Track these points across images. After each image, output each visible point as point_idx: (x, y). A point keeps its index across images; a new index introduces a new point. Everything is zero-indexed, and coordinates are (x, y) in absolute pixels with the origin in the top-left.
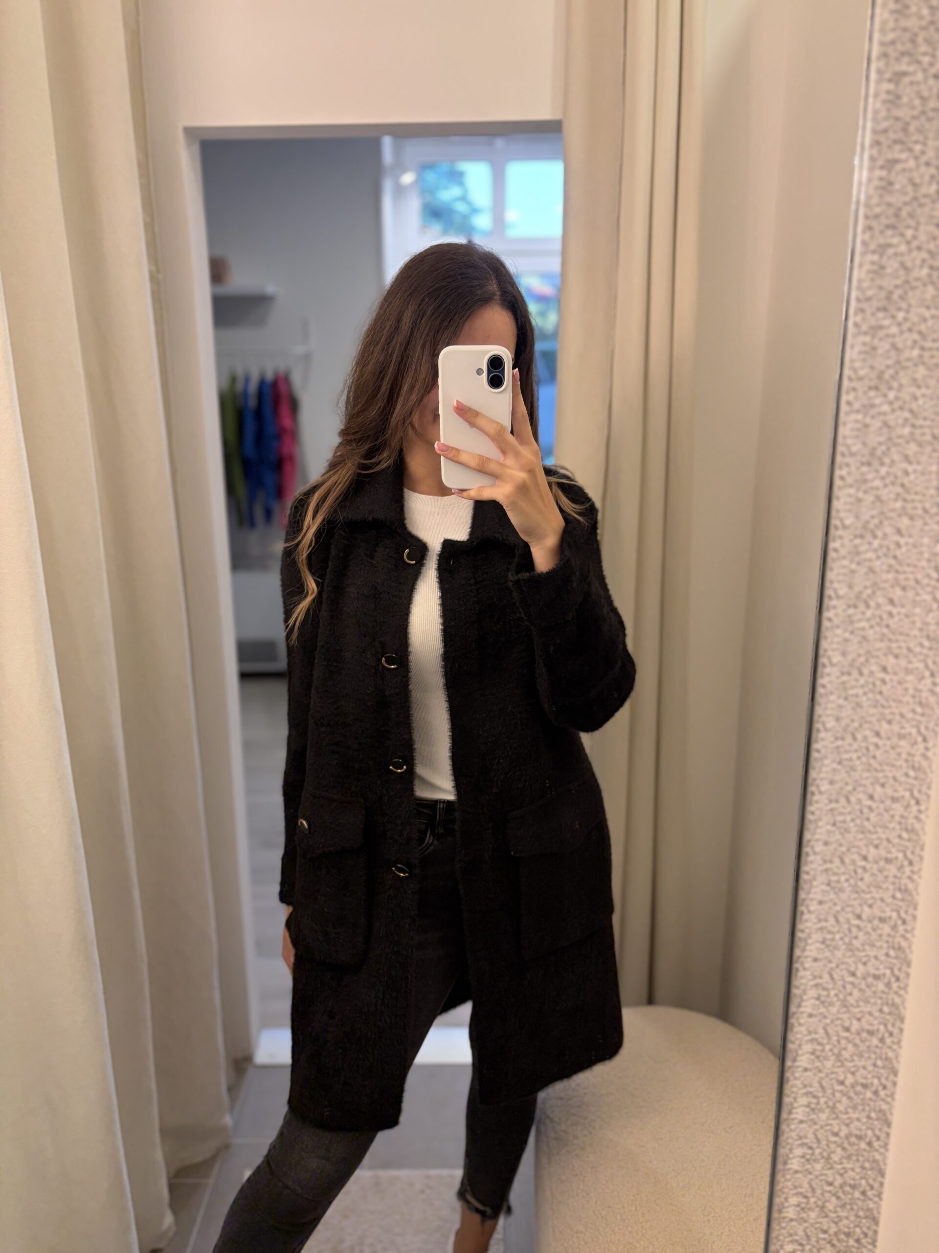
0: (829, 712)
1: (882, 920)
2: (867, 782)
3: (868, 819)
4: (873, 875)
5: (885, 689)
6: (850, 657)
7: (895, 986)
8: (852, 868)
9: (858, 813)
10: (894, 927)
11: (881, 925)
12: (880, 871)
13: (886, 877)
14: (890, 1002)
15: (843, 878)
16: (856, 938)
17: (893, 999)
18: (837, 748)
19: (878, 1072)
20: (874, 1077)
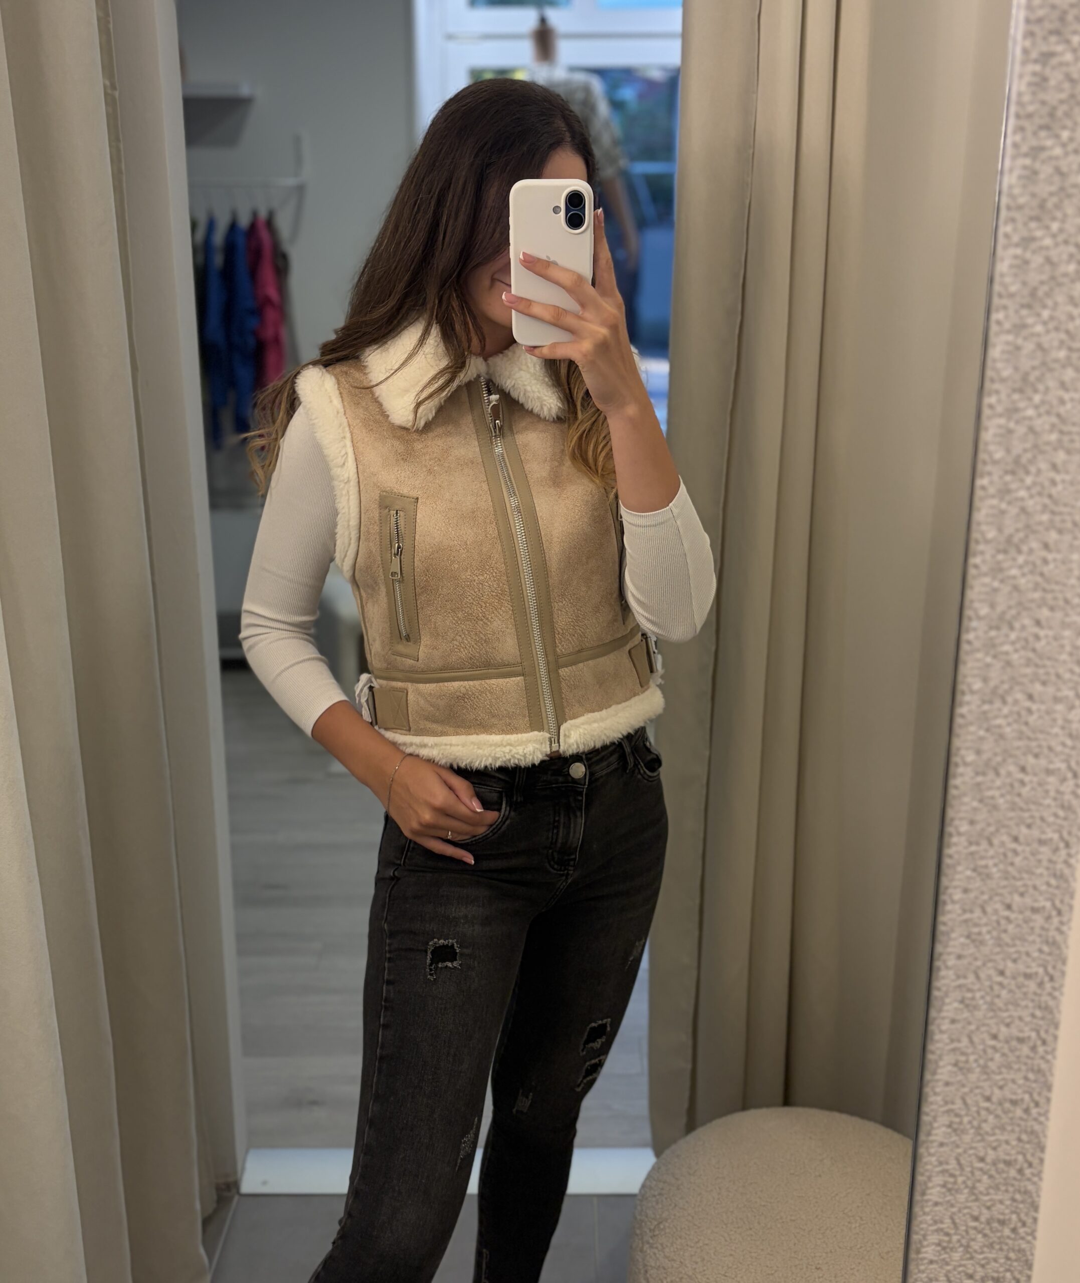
2: (1011, 825)
3: (1012, 864)
4: (1018, 925)
5: (1032, 719)
6: (992, 684)
8: (994, 918)
9: (995, 924)
12: (1026, 921)
13: (1032, 929)
15: (984, 930)
18: (979, 784)
19: (1017, 1207)
20: (1013, 1212)
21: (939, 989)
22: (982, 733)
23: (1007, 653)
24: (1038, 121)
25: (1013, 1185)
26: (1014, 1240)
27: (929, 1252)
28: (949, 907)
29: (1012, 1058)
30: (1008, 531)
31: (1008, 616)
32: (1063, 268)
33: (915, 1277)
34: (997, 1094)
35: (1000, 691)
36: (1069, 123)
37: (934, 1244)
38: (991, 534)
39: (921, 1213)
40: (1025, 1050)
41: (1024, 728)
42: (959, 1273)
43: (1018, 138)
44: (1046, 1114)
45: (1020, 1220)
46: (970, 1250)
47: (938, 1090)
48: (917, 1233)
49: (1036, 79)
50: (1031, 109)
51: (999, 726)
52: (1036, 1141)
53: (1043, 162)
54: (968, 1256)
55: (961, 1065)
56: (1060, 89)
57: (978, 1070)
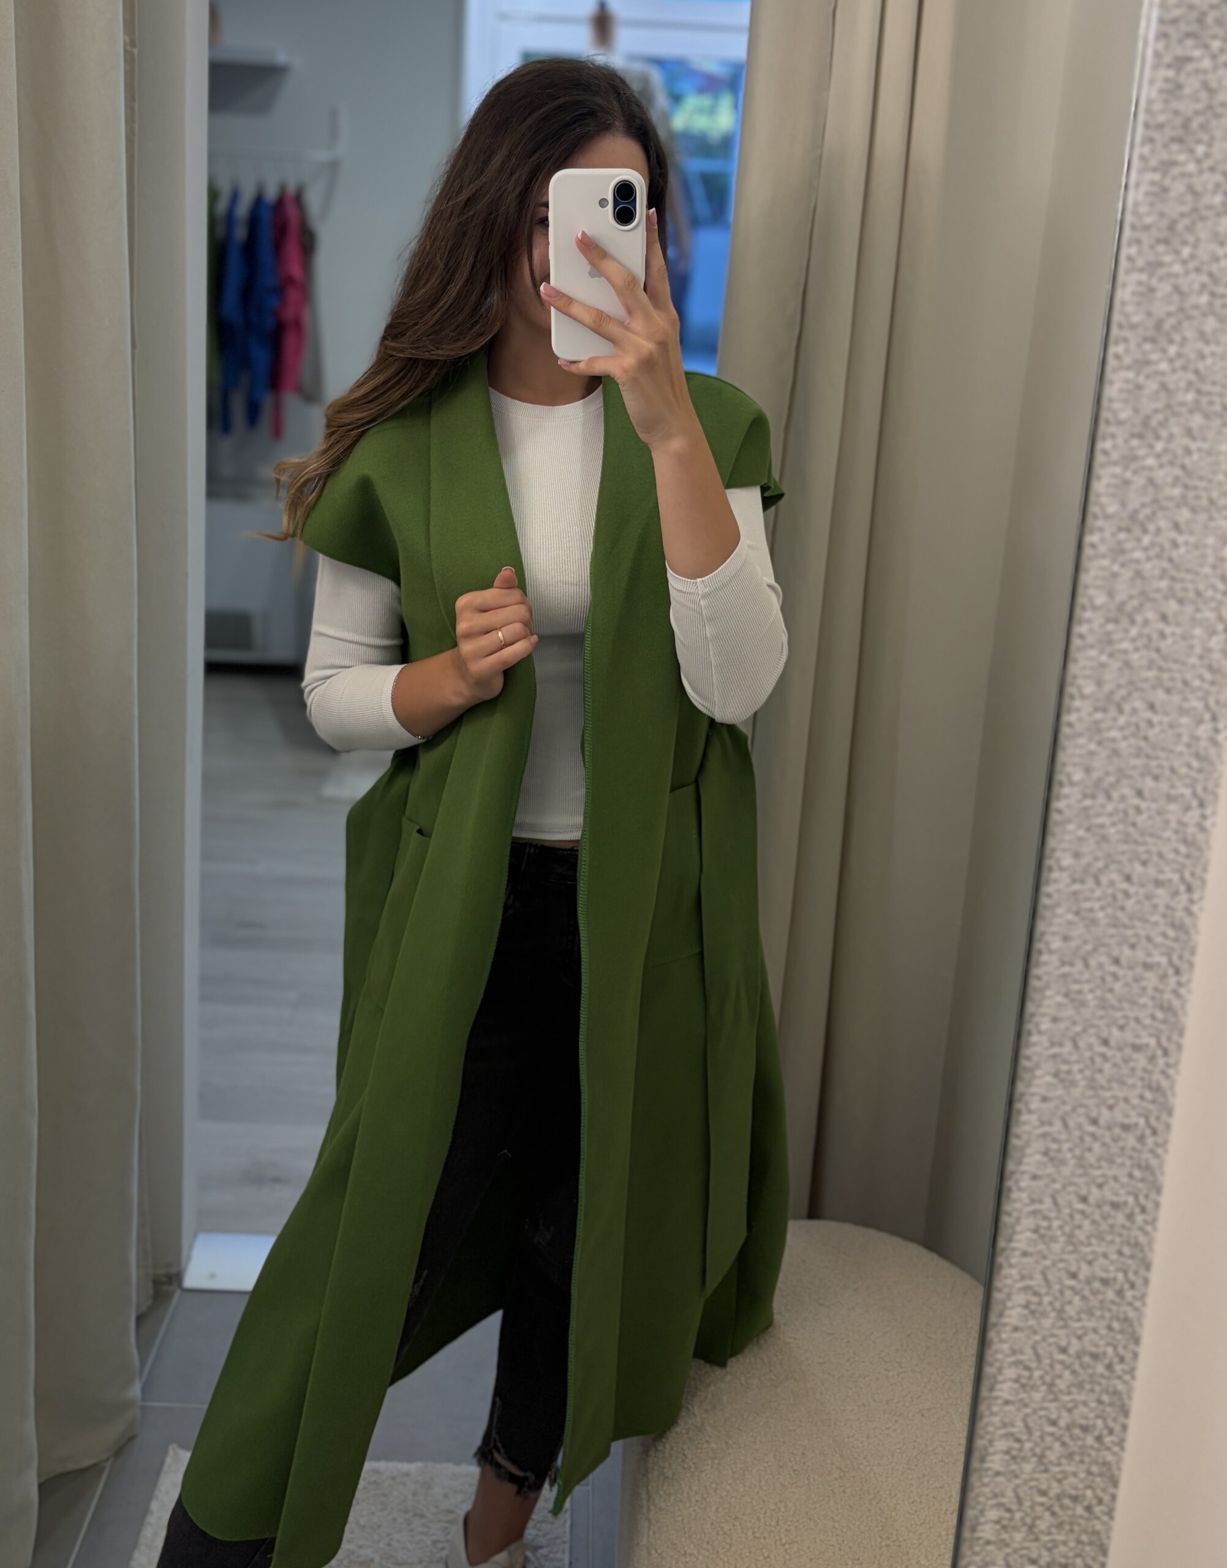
0: (1064, 845)
1: (1125, 1128)
2: (1112, 942)
4: (1115, 1065)
5: (1141, 820)
6: (1095, 775)
7: (1139, 1218)
8: (1087, 1054)
10: (1141, 1139)
11: (1124, 1135)
12: (1126, 1061)
13: (1133, 1069)
14: (1132, 1241)
15: (1075, 1068)
17: (1136, 1238)
18: (1075, 893)
19: (1103, 1411)
20: (1098, 1417)
21: (1018, 1137)
24: (1168, 132)
25: (1099, 1384)
26: (1098, 1450)
27: (995, 1462)
28: (1034, 1039)
29: (1113, 1149)
32: (1193, 300)
33: (977, 1491)
36: (1204, 137)
38: (1101, 599)
39: (987, 1413)
40: (1120, 1218)
43: (1146, 150)
44: (1142, 1298)
45: (1107, 1427)
46: (1045, 1461)
47: (1012, 1259)
48: (982, 1438)
49: (1168, 86)
50: (1161, 118)
52: (1130, 1330)
53: (1174, 178)
54: (1042, 1468)
55: (1042, 1231)
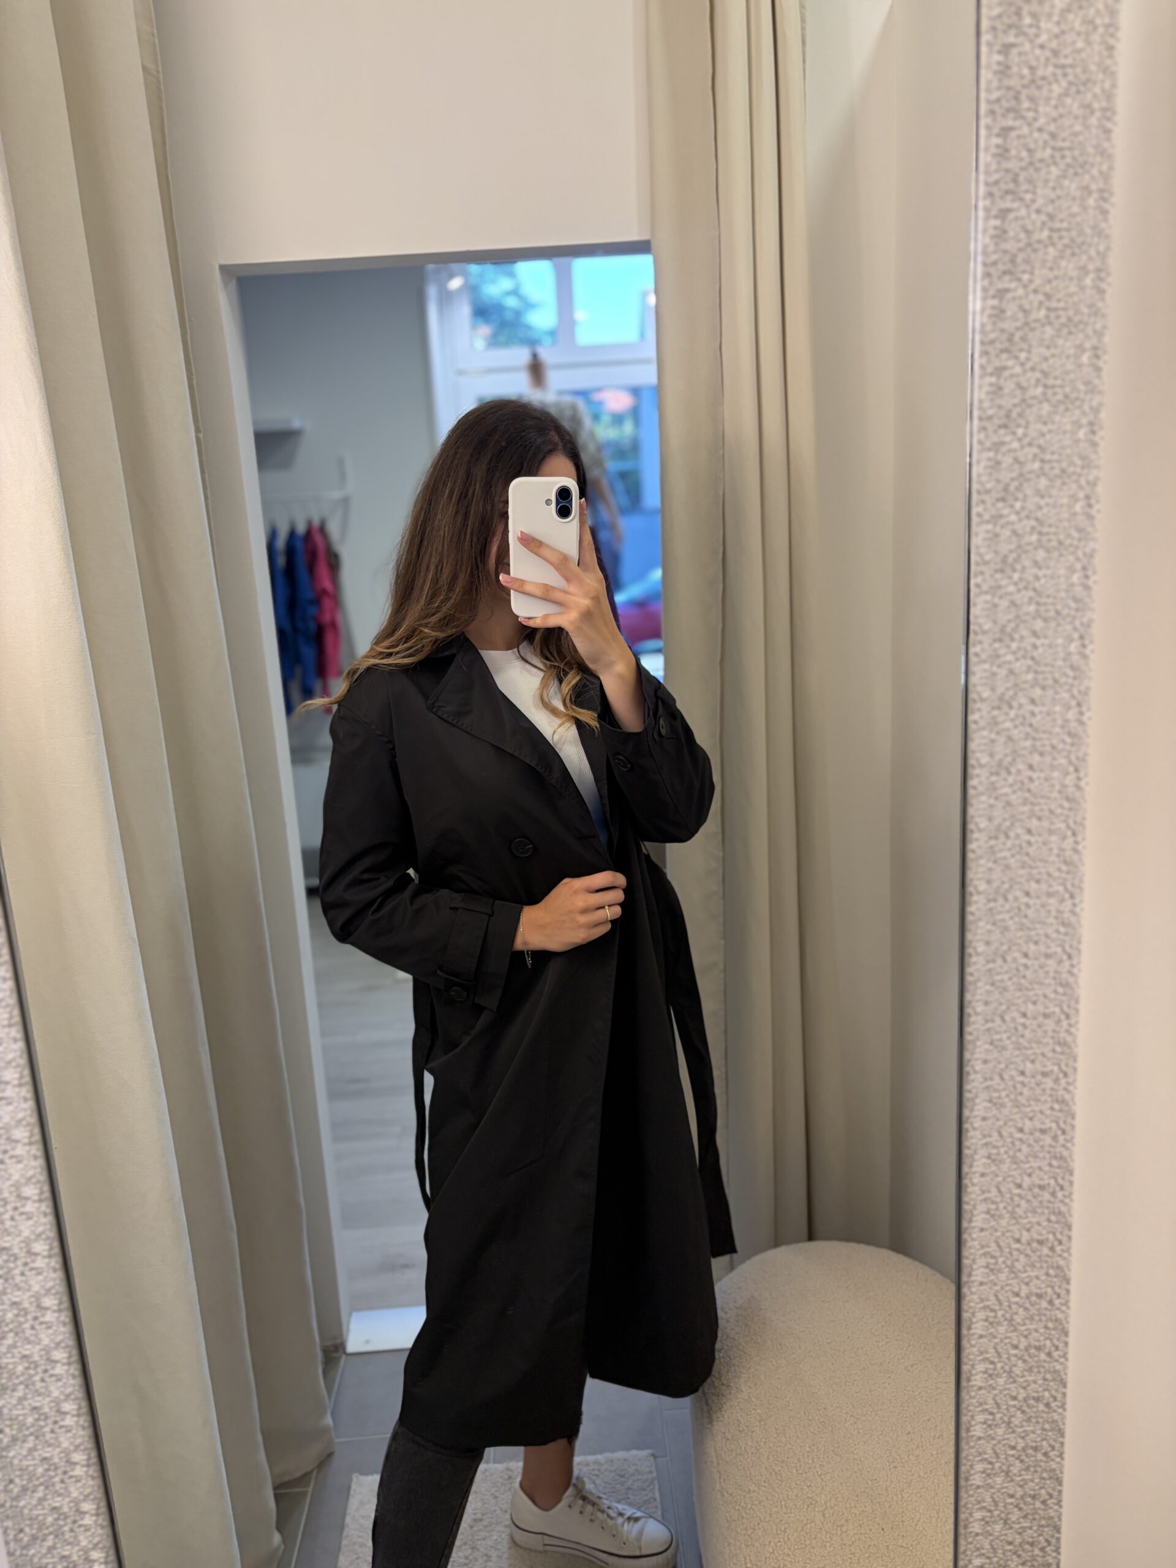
0: (978, 940)
1: (1043, 1131)
3: (1023, 1036)
6: (995, 885)
7: (1060, 1195)
8: (1011, 1083)
10: (1055, 1138)
11: (1042, 1137)
13: (1044, 1090)
14: (1057, 1211)
15: (1003, 1094)
16: (1020, 1150)
17: (1059, 1208)
19: (1050, 1334)
21: (969, 1148)
22: (990, 865)
23: (1006, 795)
24: (996, 422)
25: (1045, 1315)
26: (1050, 1362)
27: (978, 1380)
29: (1037, 1148)
30: (1000, 690)
31: (1005, 763)
32: (1027, 539)
33: (967, 1402)
34: (1027, 1181)
35: (1004, 828)
36: (1023, 422)
37: (982, 1320)
38: (985, 759)
39: (968, 1346)
40: (1046, 1196)
41: (1026, 858)
42: (1005, 1396)
43: (981, 435)
44: (1068, 1250)
45: (1054, 1345)
46: (1013, 1375)
47: (974, 1236)
48: (966, 1364)
49: (993, 389)
50: (990, 412)
51: (1005, 858)
52: (1061, 1274)
53: (1004, 454)
54: (1011, 1380)
55: (993, 1212)
56: (1014, 318)
57: (1007, 1216)
